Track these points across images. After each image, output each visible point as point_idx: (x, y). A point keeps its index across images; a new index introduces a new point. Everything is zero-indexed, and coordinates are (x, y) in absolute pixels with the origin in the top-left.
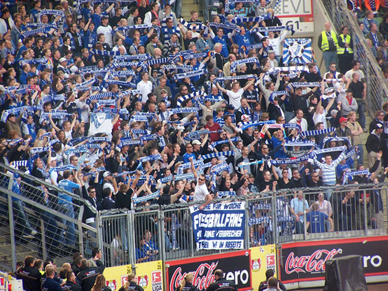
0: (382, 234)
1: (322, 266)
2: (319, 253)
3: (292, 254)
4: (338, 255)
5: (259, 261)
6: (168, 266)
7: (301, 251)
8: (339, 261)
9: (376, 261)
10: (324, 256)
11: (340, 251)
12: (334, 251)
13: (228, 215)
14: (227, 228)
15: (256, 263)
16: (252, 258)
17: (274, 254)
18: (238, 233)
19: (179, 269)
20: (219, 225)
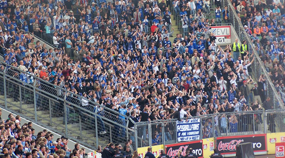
0: (261, 133)
1: (235, 148)
2: (233, 141)
3: (221, 142)
4: (242, 142)
5: (206, 145)
6: (166, 147)
7: (225, 140)
8: (242, 145)
9: (259, 145)
10: (235, 143)
11: (243, 140)
12: (240, 141)
13: (192, 125)
14: (192, 131)
15: (205, 146)
16: (203, 143)
17: (213, 142)
18: (197, 133)
19: (171, 149)
20: (189, 130)
